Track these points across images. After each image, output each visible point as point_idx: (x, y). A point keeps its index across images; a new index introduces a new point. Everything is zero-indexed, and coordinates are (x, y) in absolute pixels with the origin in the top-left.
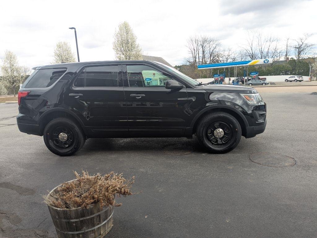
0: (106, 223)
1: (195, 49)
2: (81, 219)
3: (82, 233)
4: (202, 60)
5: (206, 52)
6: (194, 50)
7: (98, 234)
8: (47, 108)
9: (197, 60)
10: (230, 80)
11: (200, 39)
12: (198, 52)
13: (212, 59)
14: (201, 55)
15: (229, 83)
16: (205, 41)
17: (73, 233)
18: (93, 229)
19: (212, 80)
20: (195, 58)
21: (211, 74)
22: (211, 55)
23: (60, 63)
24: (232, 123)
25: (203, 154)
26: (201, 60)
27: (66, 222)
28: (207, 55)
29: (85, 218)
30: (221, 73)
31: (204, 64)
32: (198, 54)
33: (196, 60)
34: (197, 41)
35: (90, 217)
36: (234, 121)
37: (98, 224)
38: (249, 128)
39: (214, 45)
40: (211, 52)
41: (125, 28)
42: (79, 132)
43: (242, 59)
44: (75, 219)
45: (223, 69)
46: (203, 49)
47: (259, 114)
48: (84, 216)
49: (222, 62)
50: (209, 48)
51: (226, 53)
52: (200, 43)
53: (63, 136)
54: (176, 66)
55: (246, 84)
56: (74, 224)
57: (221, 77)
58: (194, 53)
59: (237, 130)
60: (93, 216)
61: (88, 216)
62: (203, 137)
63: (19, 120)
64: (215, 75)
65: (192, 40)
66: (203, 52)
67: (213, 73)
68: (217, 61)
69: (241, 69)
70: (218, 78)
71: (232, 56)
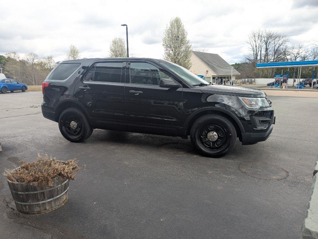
0: (52, 200)
1: (258, 46)
2: (26, 193)
3: (28, 205)
4: (265, 58)
5: (270, 49)
6: (256, 46)
7: (44, 209)
8: (66, 97)
9: (259, 58)
10: (295, 81)
11: (264, 34)
12: (260, 49)
13: (275, 57)
14: (263, 52)
15: (293, 85)
16: (270, 37)
17: (21, 203)
18: (38, 203)
19: (273, 80)
20: (257, 55)
21: (274, 74)
22: (275, 53)
23: (114, 57)
24: (226, 127)
25: (195, 156)
26: (263, 58)
27: (15, 193)
28: (271, 53)
29: (29, 193)
30: (285, 73)
31: (266, 62)
32: (261, 51)
33: (257, 58)
34: (260, 37)
35: (34, 193)
36: (229, 125)
37: (43, 200)
38: (245, 134)
39: (280, 42)
40: (276, 49)
41: (177, 24)
42: (86, 122)
43: (314, 58)
44: (21, 191)
45: (287, 68)
46: (266, 46)
47: (259, 120)
48: (28, 191)
49: (289, 61)
50: (274, 45)
51: (295, 51)
52: (263, 39)
53: (73, 124)
54: (236, 63)
55: (313, 87)
56: (21, 196)
57: (284, 78)
58: (255, 50)
59: (230, 135)
60: (37, 192)
61: (32, 191)
62: (195, 139)
63: (43, 107)
64: (277, 74)
65: (254, 36)
66: (267, 49)
67: (275, 73)
68: (283, 59)
69: (310, 70)
70: (279, 79)
71: (303, 54)
